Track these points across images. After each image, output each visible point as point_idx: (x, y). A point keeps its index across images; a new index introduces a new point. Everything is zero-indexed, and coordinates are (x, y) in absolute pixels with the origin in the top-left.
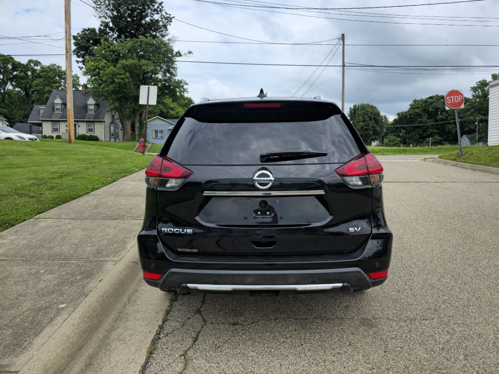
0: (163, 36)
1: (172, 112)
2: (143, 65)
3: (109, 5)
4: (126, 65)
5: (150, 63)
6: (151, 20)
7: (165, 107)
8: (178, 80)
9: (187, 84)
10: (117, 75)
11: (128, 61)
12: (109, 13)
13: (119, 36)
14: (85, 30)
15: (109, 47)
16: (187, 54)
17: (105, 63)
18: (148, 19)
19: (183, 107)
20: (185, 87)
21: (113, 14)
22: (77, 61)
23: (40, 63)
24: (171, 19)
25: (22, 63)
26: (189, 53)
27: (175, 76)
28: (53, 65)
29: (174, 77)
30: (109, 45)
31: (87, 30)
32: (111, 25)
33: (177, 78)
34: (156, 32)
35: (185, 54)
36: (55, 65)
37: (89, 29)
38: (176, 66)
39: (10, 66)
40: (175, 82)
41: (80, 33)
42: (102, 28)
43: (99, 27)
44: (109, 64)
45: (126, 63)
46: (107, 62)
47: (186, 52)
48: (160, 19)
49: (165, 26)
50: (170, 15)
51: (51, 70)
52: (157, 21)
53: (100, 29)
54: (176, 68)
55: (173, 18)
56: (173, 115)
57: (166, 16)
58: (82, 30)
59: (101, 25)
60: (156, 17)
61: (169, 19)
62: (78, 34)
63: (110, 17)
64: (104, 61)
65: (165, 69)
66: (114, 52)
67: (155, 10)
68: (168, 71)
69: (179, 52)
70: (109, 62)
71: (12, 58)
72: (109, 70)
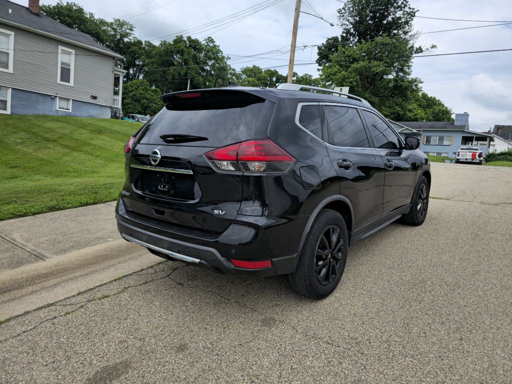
0: (405, 33)
1: (409, 114)
2: (374, 66)
3: (353, 11)
4: (357, 68)
5: (381, 63)
6: (392, 18)
7: (402, 109)
8: (412, 79)
9: (422, 82)
10: (346, 79)
11: (358, 65)
12: (351, 20)
13: (359, 41)
14: (329, 39)
15: (344, 53)
16: (430, 49)
17: (338, 69)
18: (390, 19)
19: (424, 108)
20: (420, 85)
21: (355, 20)
22: (318, 69)
23: (296, 74)
24: (414, 13)
25: (283, 75)
26: (433, 47)
27: (409, 75)
28: (306, 74)
29: (407, 76)
30: (345, 51)
31: (331, 39)
32: (352, 30)
33: (410, 77)
34: (398, 31)
35: (427, 49)
36: (308, 75)
37: (333, 38)
38: (411, 64)
39: (274, 79)
40: (408, 81)
41: (325, 43)
42: (344, 35)
43: (341, 34)
44: (341, 69)
45: (357, 66)
46: (339, 68)
47: (429, 46)
48: (402, 16)
49: (407, 22)
50: (414, 9)
51: (303, 79)
52: (400, 18)
53: (342, 36)
54: (411, 66)
55: (416, 11)
56: (410, 117)
57: (409, 11)
58: (326, 40)
59: (343, 32)
60: (399, 14)
61: (412, 14)
62: (323, 44)
63: (351, 23)
64: (337, 66)
65: (398, 68)
66: (349, 57)
67: (399, 7)
68: (402, 70)
69: (420, 47)
70: (342, 68)
71: (277, 72)
72: (340, 75)
